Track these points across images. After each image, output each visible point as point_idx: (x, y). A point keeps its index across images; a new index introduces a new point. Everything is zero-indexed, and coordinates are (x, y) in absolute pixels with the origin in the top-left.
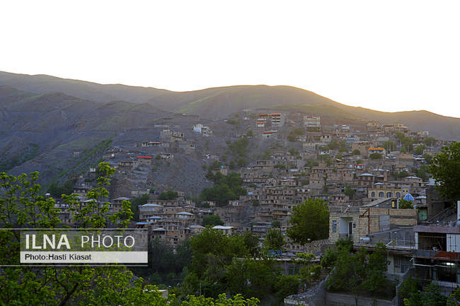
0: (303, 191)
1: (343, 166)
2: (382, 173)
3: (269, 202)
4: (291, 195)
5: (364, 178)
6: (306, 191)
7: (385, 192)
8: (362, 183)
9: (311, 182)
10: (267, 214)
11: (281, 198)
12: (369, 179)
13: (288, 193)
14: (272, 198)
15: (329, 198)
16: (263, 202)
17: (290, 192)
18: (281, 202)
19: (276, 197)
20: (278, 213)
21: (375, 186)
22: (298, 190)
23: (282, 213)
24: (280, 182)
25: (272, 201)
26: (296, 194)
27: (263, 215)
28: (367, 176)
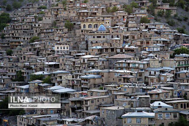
0: (37, 25)
1: (72, 5)
2: (97, 9)
3: (11, 35)
4: (27, 29)
5: (82, 14)
6: (39, 25)
7: (93, 24)
8: (81, 18)
9: (44, 18)
10: (6, 45)
11: (19, 31)
12: (86, 14)
13: (25, 28)
14: (13, 32)
15: (53, 30)
16: (7, 36)
17: (27, 27)
18: (19, 35)
19: (16, 31)
20: (14, 44)
21: (87, 20)
22: (33, 25)
23: (17, 44)
25: (13, 34)
26: (32, 29)
27: (3, 45)
28: (84, 13)
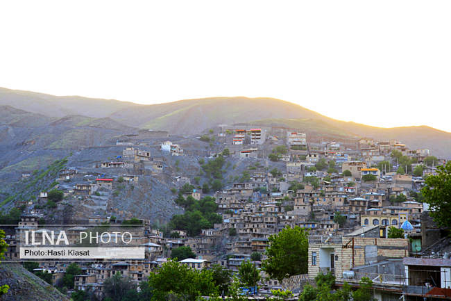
0: (287, 218)
1: (332, 189)
2: (376, 197)
3: (248, 231)
4: (272, 223)
5: (356, 203)
6: (290, 218)
7: (380, 219)
8: (354, 209)
9: (295, 208)
10: (246, 245)
11: (261, 226)
12: (362, 204)
13: (269, 220)
14: (251, 226)
15: (316, 225)
16: (241, 232)
17: (272, 219)
18: (262, 230)
19: (256, 226)
20: (258, 244)
21: (369, 212)
22: (281, 217)
23: (262, 244)
24: (261, 208)
25: (251, 230)
26: (279, 222)
27: (242, 246)
28: (359, 201)
